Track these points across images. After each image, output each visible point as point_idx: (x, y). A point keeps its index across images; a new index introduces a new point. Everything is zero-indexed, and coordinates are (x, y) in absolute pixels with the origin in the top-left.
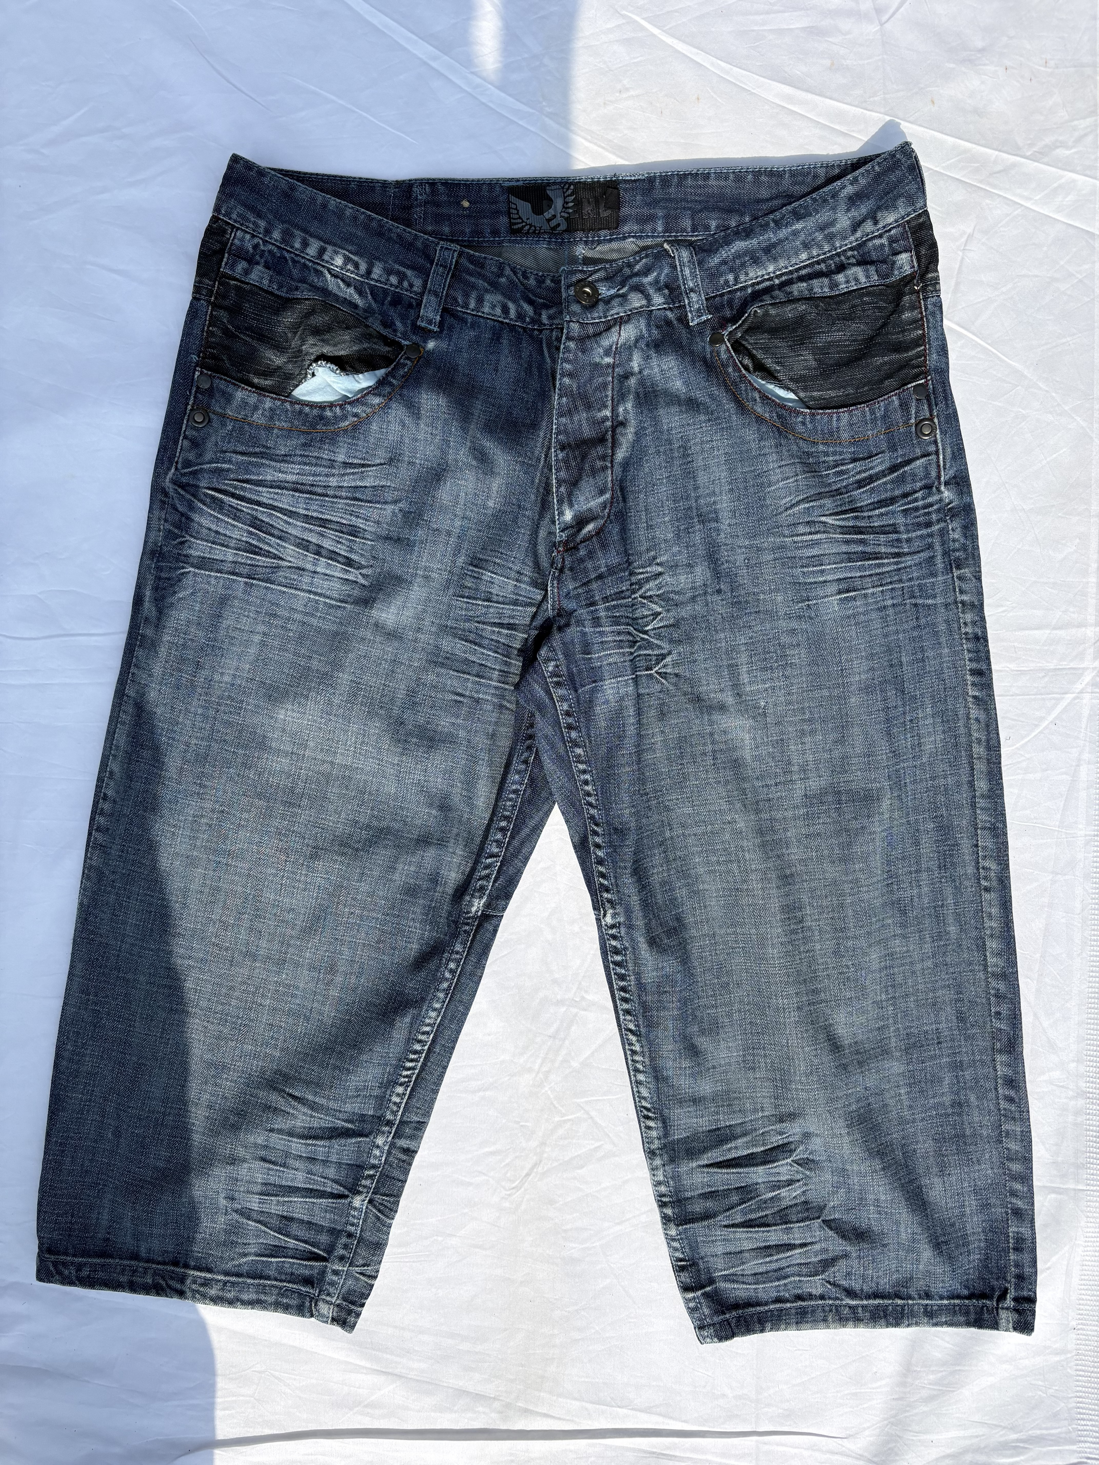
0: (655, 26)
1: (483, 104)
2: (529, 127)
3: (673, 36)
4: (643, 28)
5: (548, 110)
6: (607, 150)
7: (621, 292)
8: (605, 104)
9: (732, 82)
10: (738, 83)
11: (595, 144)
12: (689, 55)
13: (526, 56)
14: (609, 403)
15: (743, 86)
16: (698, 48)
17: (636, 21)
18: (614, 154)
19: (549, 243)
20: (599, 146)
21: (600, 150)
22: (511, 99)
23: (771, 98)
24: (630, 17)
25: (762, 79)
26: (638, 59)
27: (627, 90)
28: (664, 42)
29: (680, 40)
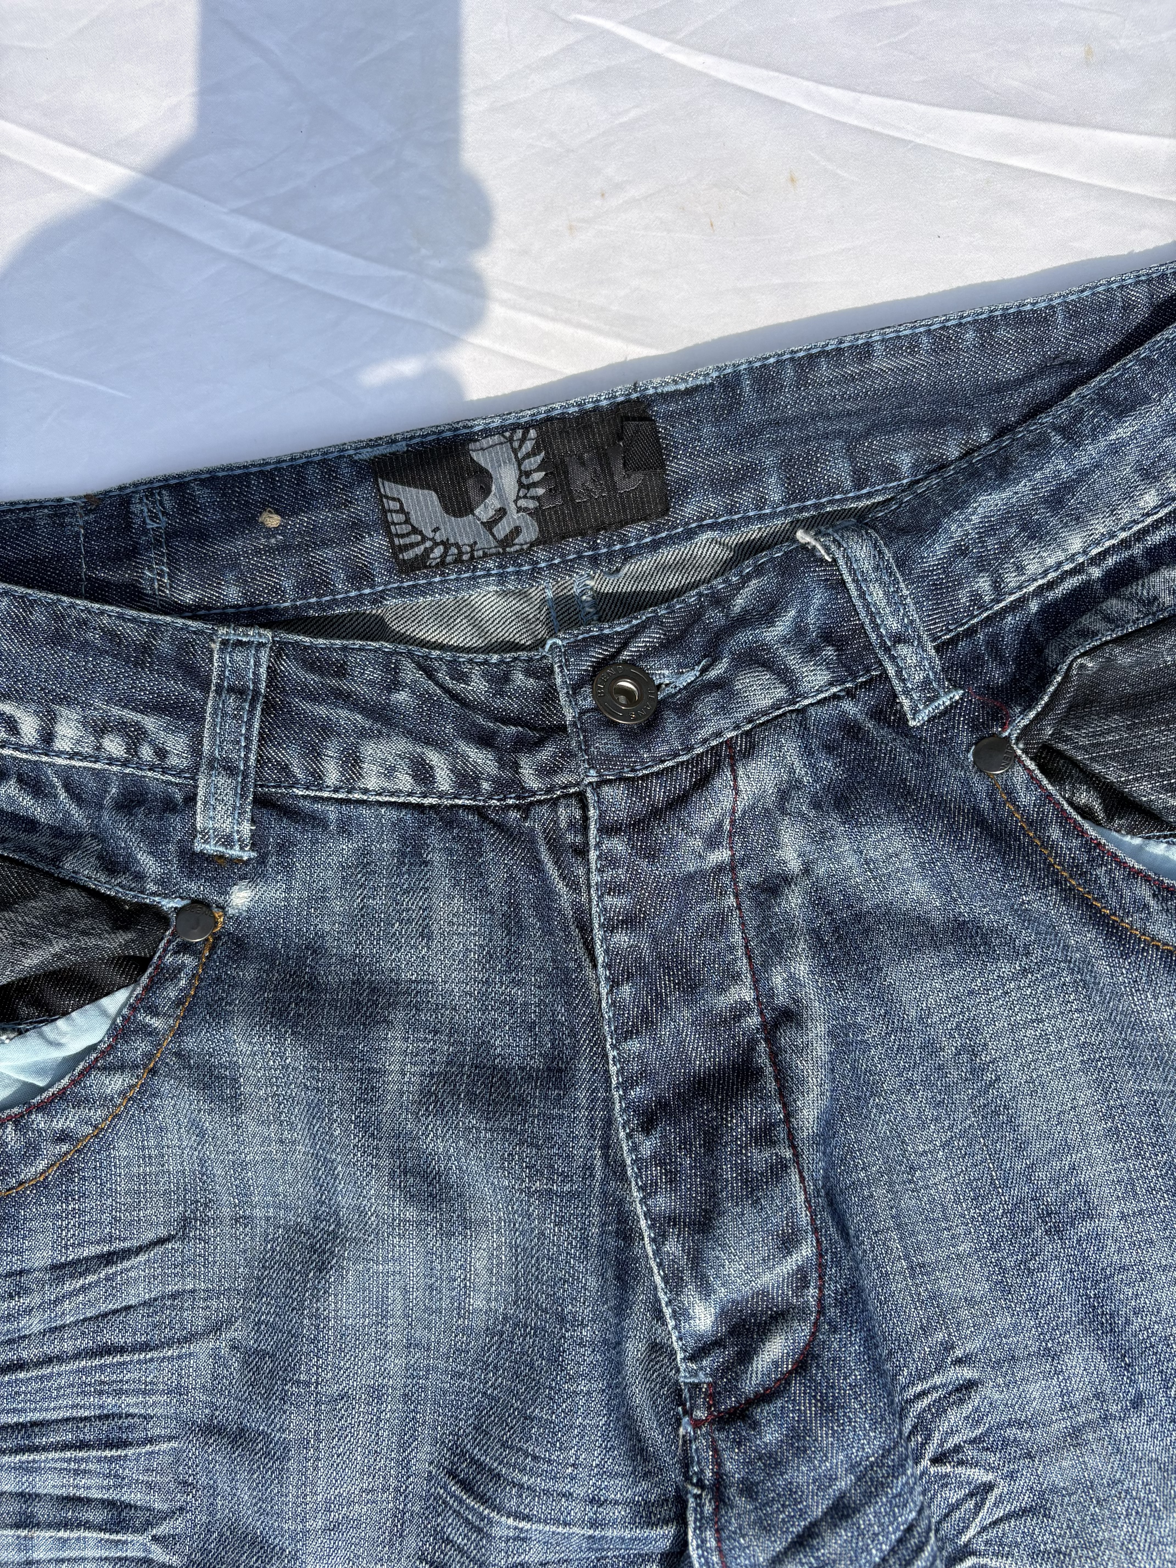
0: (655, 34)
1: (275, 277)
2: (397, 311)
3: (701, 49)
4: (626, 45)
5: (438, 264)
6: (599, 332)
7: (713, 674)
8: (571, 228)
9: (865, 130)
10: (878, 129)
11: (567, 322)
12: (751, 86)
13: (360, 151)
14: (743, 965)
15: (891, 133)
16: (767, 66)
17: (608, 32)
18: (618, 336)
19: (502, 578)
20: (580, 325)
21: (581, 333)
22: (342, 256)
23: (963, 148)
24: (590, 25)
25: (936, 110)
26: (633, 114)
27: (619, 187)
28: (683, 66)
29: (720, 55)
